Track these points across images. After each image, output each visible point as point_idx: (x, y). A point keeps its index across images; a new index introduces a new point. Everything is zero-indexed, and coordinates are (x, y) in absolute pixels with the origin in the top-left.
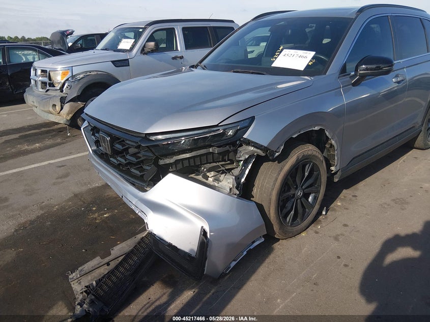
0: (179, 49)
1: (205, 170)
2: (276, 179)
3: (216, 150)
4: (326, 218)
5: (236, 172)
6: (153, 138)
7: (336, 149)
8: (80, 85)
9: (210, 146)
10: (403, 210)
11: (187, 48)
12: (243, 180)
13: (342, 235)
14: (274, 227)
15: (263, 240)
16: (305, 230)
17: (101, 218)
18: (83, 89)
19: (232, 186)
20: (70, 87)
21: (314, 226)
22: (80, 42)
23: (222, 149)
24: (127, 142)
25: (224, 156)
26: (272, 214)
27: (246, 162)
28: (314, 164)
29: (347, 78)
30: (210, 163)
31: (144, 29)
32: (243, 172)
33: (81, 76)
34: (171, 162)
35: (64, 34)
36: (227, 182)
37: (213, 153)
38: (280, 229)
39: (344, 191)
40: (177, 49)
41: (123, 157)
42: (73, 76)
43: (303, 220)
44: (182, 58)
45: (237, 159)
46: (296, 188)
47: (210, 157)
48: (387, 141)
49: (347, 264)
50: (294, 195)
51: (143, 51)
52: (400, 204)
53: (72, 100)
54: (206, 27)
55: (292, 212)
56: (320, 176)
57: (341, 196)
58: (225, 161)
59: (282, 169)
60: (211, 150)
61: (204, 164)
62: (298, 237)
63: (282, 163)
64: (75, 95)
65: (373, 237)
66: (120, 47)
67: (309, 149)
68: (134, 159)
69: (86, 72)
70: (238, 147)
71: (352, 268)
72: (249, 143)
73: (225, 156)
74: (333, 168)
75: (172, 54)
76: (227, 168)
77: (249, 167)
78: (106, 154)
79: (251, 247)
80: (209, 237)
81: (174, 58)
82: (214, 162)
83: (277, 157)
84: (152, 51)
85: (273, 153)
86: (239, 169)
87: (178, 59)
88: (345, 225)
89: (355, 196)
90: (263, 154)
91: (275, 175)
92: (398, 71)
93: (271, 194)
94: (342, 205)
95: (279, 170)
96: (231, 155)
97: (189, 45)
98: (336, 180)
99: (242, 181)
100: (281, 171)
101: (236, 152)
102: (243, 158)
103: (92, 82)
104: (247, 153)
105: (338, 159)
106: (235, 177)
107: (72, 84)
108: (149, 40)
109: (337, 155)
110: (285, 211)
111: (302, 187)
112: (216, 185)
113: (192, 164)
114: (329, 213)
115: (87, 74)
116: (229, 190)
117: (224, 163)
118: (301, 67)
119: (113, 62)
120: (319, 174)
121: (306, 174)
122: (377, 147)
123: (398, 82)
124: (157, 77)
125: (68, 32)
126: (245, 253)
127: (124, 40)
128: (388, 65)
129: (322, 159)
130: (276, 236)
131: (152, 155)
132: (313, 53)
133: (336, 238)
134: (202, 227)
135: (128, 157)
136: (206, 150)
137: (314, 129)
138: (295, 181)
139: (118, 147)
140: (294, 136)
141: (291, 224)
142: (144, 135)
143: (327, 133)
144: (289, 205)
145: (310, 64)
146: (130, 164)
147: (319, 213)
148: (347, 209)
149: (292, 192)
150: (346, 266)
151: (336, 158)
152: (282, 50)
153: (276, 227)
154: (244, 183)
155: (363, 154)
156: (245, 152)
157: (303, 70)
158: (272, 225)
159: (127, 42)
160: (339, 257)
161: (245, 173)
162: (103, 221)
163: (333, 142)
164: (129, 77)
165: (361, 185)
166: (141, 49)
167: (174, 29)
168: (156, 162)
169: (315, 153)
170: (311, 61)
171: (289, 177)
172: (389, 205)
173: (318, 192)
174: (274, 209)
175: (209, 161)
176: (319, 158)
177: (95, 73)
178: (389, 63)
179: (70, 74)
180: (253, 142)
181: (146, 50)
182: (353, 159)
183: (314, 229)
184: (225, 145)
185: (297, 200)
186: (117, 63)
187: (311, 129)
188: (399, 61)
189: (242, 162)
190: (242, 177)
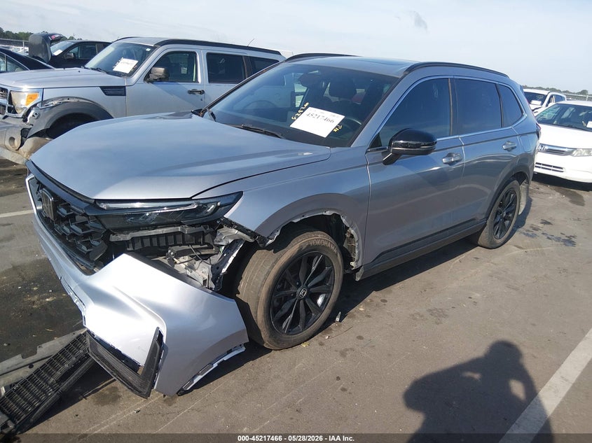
0: (199, 80)
1: (172, 253)
2: (268, 273)
3: (187, 230)
4: (339, 326)
5: (215, 259)
6: (104, 206)
7: (356, 240)
8: (51, 116)
9: (180, 224)
10: (438, 324)
11: (210, 81)
12: (224, 270)
13: (352, 349)
14: (262, 333)
15: (243, 349)
16: (308, 340)
17: (41, 303)
18: (54, 120)
19: (207, 277)
20: (37, 116)
21: (321, 336)
22: (75, 50)
23: (194, 230)
24: (73, 207)
25: (197, 238)
26: (259, 316)
27: (230, 248)
28: (324, 257)
29: (379, 154)
30: (180, 245)
31: (153, 49)
32: (224, 260)
33: (55, 102)
34: (128, 239)
35: (48, 39)
36: (202, 271)
37: (181, 233)
38: (270, 337)
39: (374, 293)
40: (197, 81)
41: (68, 225)
42: (43, 102)
43: (305, 326)
44: (202, 92)
45: (216, 243)
46: (298, 286)
47: (180, 237)
48: (432, 235)
49: (346, 387)
50: (295, 293)
51: (148, 78)
52: (436, 316)
53: (37, 134)
54: (241, 56)
55: (291, 317)
56: (333, 272)
57: (368, 299)
58: (200, 244)
59: (277, 260)
60: (179, 229)
61: (172, 246)
62: (298, 348)
63: (278, 253)
64: (42, 128)
65: (389, 355)
66: (116, 69)
67: (319, 238)
68: (79, 230)
69: (63, 98)
70: (218, 229)
71: (350, 393)
72: (231, 224)
73: (200, 238)
74: (353, 264)
75: (189, 86)
76: (202, 253)
77: (235, 255)
78: (49, 218)
79: (225, 359)
80: (164, 341)
81: (191, 92)
82: (184, 244)
83: (270, 245)
84: (160, 80)
85: (264, 240)
86: (219, 256)
87: (197, 94)
88: (360, 338)
89: (385, 301)
90: (252, 241)
91: (268, 268)
92: (451, 149)
93: (260, 292)
94: (365, 311)
95: (274, 261)
96: (208, 238)
97: (214, 77)
98: (358, 279)
99: (223, 272)
100: (275, 262)
101: (214, 234)
102: (224, 243)
103: (70, 112)
104: (229, 237)
105: (359, 252)
106: (212, 265)
107: (41, 112)
108: (157, 65)
109: (358, 248)
110: (280, 314)
111: (307, 285)
112: (189, 274)
113: (155, 244)
114: (345, 320)
115: (63, 101)
116: (202, 282)
117: (199, 246)
118: (324, 133)
119: (103, 88)
120: (332, 270)
121: (314, 268)
122: (418, 240)
123: (451, 164)
124: (164, 118)
125: (53, 37)
126: (215, 365)
127: (124, 60)
128: (426, 144)
129: (335, 251)
130: (265, 345)
131: (101, 228)
132: (341, 117)
133: (343, 354)
134: (158, 328)
135: (73, 227)
136: (173, 228)
137: (324, 213)
138: (297, 277)
139: (63, 211)
140: (295, 221)
141: (288, 332)
142: (93, 201)
143: (344, 220)
144: (286, 307)
145: (335, 130)
146: (73, 235)
147: (330, 320)
148: (369, 316)
149: (293, 290)
150: (344, 390)
151: (357, 252)
152: (307, 107)
153: (265, 334)
154: (224, 274)
155: (397, 248)
156: (227, 236)
157: (325, 136)
158: (259, 332)
159: (127, 63)
160: (338, 378)
161: (227, 262)
162: (42, 307)
163: (352, 232)
164: (125, 113)
165: (397, 288)
166: (145, 74)
167: (195, 53)
168: (106, 238)
169: (325, 243)
170: (337, 127)
171: (287, 271)
172: (422, 316)
173: (329, 292)
174: (263, 311)
175: (178, 243)
176: (332, 251)
177: (76, 100)
178: (430, 140)
179: (39, 99)
180: (236, 224)
181: (152, 77)
182: (382, 253)
183: (320, 339)
184: (200, 225)
185: (299, 300)
186: (107, 90)
187: (321, 214)
188: (457, 136)
189: (223, 248)
190: (223, 267)
